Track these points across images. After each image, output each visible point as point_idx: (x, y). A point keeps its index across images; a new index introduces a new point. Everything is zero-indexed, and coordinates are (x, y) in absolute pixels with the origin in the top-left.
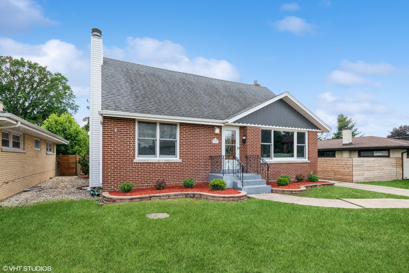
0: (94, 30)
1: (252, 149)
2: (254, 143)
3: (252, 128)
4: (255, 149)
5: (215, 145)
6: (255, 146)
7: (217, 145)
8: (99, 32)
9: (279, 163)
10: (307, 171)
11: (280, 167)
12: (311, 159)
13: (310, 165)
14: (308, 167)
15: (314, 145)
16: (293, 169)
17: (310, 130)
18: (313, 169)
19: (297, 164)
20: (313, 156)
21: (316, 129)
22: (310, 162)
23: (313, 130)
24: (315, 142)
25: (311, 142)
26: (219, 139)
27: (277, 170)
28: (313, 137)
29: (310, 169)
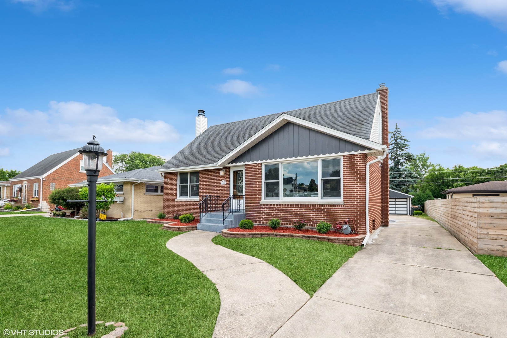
1: (250, 188)
2: (253, 181)
3: (251, 166)
4: (254, 188)
5: (223, 186)
6: (254, 185)
7: (225, 186)
8: (203, 112)
9: (286, 205)
10: (338, 218)
11: (288, 209)
12: (348, 199)
13: (345, 208)
14: (341, 212)
15: (355, 176)
16: (310, 213)
17: (346, 153)
18: (353, 215)
19: (317, 206)
20: (354, 195)
21: (359, 151)
22: (345, 204)
23: (353, 153)
24: (360, 172)
25: (349, 172)
26: (226, 180)
27: (283, 213)
28: (353, 164)
29: (346, 214)
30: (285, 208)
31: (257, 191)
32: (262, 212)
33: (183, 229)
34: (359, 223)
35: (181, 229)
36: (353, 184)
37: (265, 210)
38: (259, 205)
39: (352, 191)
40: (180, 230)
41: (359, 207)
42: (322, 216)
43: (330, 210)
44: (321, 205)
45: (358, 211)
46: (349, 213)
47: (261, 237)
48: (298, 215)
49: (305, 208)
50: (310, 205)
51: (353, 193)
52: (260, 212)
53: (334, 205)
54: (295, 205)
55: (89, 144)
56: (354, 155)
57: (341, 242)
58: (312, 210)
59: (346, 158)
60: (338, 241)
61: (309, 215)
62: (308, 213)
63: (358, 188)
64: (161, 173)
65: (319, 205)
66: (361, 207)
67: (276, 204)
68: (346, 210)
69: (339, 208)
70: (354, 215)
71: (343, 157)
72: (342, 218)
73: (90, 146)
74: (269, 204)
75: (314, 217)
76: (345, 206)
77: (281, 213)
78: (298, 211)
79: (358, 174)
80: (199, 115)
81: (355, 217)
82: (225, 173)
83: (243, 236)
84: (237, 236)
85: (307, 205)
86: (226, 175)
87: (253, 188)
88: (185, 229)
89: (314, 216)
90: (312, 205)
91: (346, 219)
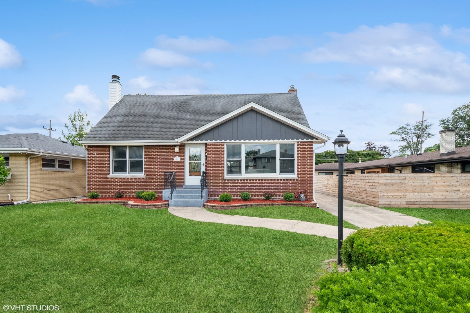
0: (114, 77)
1: (213, 165)
2: (216, 159)
3: (213, 144)
5: (178, 162)
6: (217, 162)
8: (118, 77)
9: (249, 180)
10: (293, 190)
11: (251, 184)
12: (301, 175)
13: (299, 182)
14: (296, 185)
15: (306, 158)
16: (271, 187)
17: (300, 140)
18: (304, 186)
19: (277, 181)
20: (306, 172)
21: (310, 139)
22: (299, 179)
23: (305, 140)
24: (309, 155)
25: (302, 155)
26: (181, 157)
27: (247, 187)
28: (305, 149)
29: (300, 186)
30: (249, 182)
31: (220, 168)
32: (226, 187)
33: (158, 206)
34: (309, 192)
35: (157, 206)
36: (305, 164)
37: (229, 185)
38: (223, 181)
39: (304, 169)
40: (156, 208)
41: (309, 180)
42: (281, 188)
43: (288, 184)
44: (280, 180)
45: (309, 183)
46: (302, 185)
47: (246, 207)
48: (261, 188)
49: (267, 182)
50: (272, 180)
51: (305, 170)
52: (223, 187)
53: (290, 180)
54: (258, 180)
55: (339, 137)
56: (306, 142)
57: (310, 206)
58: (272, 184)
59: (299, 144)
60: (308, 206)
61: (270, 188)
62: (270, 187)
63: (308, 167)
64: (85, 146)
65: (279, 180)
66: (310, 181)
67: (240, 180)
68: (299, 183)
69: (294, 182)
70: (306, 186)
71: (297, 143)
72: (297, 190)
73: (339, 138)
74: (233, 180)
75: (274, 190)
76: (299, 180)
77: (245, 187)
78: (261, 185)
79: (309, 156)
80: (113, 80)
81: (306, 188)
82: (179, 150)
83: (235, 207)
84: (230, 208)
85: (269, 180)
86: (181, 151)
87: (216, 165)
88: (160, 206)
89: (274, 188)
90: (273, 180)
91: (300, 190)
